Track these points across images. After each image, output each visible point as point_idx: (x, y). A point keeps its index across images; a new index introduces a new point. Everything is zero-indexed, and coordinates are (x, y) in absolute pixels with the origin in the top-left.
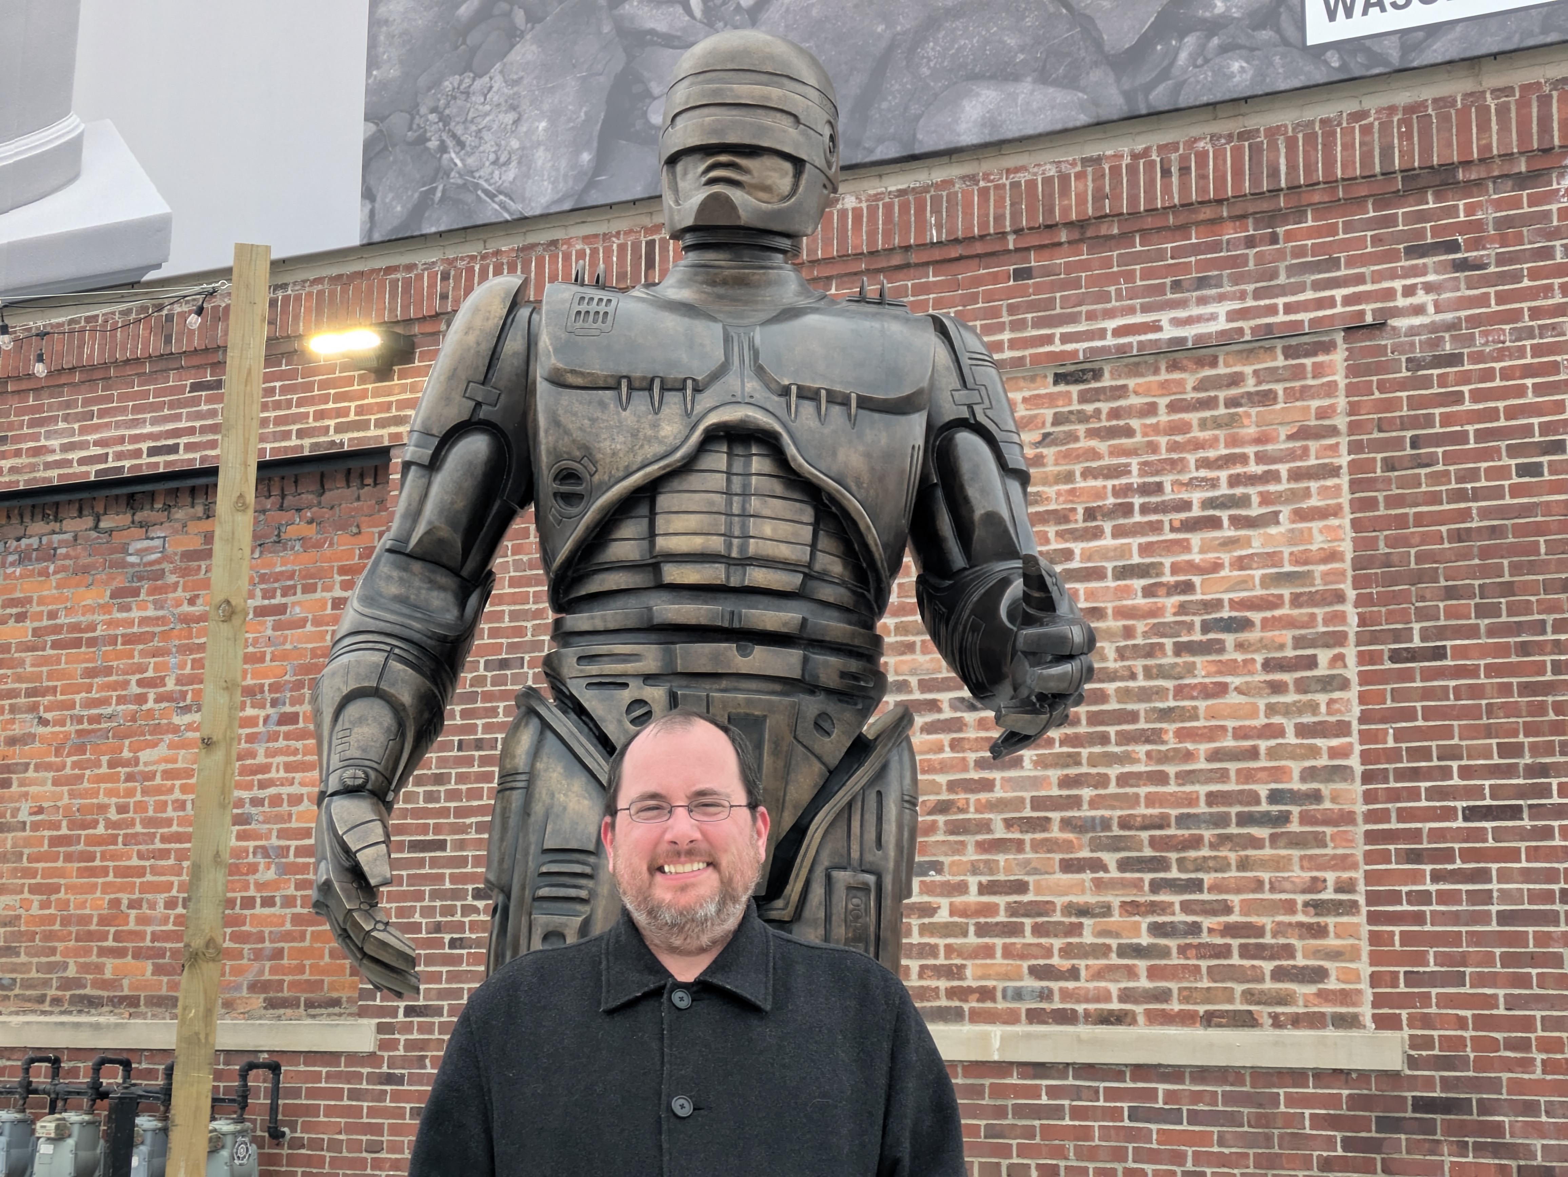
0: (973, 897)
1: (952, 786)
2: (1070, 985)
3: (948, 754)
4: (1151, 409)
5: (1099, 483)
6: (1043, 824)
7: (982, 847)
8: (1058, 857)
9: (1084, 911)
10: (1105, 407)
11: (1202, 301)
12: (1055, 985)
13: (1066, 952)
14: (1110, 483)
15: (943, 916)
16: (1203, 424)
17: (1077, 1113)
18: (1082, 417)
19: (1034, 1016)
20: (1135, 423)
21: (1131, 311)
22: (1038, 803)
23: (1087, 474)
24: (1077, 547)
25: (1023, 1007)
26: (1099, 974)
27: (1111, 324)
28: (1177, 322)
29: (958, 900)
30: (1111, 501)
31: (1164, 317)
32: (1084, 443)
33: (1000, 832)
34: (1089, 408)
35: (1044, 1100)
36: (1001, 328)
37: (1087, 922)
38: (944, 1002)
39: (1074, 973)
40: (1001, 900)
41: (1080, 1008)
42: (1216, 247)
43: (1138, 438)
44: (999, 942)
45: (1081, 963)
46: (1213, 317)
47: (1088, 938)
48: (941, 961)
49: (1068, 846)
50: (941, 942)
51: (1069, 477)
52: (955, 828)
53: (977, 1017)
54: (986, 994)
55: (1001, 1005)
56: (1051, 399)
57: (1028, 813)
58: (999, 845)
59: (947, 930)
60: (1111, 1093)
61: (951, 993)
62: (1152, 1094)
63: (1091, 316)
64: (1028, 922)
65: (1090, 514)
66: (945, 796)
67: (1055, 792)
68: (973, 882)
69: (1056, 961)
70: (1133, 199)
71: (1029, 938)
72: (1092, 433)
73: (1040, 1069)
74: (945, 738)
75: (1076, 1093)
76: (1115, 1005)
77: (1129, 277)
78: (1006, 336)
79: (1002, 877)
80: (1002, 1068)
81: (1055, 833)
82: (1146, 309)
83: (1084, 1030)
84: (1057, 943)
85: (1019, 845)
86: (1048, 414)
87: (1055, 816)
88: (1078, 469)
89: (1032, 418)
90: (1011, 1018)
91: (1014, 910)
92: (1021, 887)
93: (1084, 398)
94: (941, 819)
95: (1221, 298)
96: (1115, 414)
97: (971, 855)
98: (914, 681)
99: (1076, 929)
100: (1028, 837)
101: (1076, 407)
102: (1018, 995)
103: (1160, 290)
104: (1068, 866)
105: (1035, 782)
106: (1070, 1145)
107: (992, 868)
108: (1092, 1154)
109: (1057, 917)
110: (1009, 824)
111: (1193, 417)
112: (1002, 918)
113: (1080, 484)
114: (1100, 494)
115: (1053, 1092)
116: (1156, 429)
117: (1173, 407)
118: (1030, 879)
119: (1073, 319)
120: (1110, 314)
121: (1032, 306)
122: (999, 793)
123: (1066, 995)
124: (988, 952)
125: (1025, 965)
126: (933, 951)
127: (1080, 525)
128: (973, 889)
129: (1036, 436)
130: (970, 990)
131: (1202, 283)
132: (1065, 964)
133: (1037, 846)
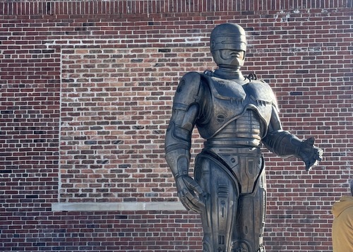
0: (138, 172)
1: (133, 147)
2: (162, 193)
3: (132, 139)
4: (182, 60)
5: (170, 77)
6: (156, 156)
7: (140, 161)
8: (159, 164)
9: (165, 176)
10: (171, 58)
11: (195, 35)
12: (158, 193)
13: (161, 185)
14: (172, 77)
15: (131, 177)
16: (195, 65)
17: (163, 221)
18: (166, 60)
19: (153, 200)
20: (178, 63)
21: (178, 36)
22: (154, 151)
23: (166, 74)
24: (164, 92)
25: (151, 198)
26: (169, 190)
27: (173, 39)
28: (189, 40)
29: (134, 173)
30: (172, 81)
31: (186, 38)
32: (166, 67)
33: (145, 158)
34: (167, 58)
35: (155, 218)
36: (145, 36)
37: (166, 179)
38: (131, 197)
39: (163, 190)
40: (145, 174)
41: (164, 198)
42: (198, 23)
43: (179, 67)
44: (145, 183)
45: (165, 188)
46: (197, 40)
47: (166, 182)
48: (130, 187)
49: (162, 161)
50: (130, 183)
51: (162, 75)
52: (133, 157)
53: (139, 200)
54: (142, 195)
55: (145, 197)
56: (158, 55)
57: (152, 153)
58: (145, 161)
59: (132, 180)
60: (171, 216)
61: (133, 195)
62: (181, 217)
63: (168, 36)
64: (152, 179)
65: (167, 84)
66: (131, 149)
67: (159, 149)
68: (138, 169)
69: (159, 187)
70: (179, 9)
71: (152, 182)
72: (167, 64)
73: (154, 212)
74: (131, 135)
75: (163, 217)
76: (172, 197)
77: (177, 27)
78: (147, 39)
79: (145, 168)
80: (145, 212)
81: (159, 158)
82: (181, 36)
83: (166, 203)
84: (159, 183)
85: (150, 161)
86: (157, 59)
87: (159, 154)
88: (164, 72)
89: (153, 60)
90: (147, 200)
91: (148, 176)
92: (151, 171)
93: (166, 56)
94: (130, 155)
95: (199, 35)
96: (173, 60)
97: (138, 163)
98: (123, 122)
99: (164, 180)
100: (152, 159)
101: (164, 58)
102: (149, 195)
103: (185, 31)
104: (161, 166)
105: (154, 146)
106: (161, 228)
107: (143, 166)
108: (167, 230)
109: (159, 177)
110: (147, 156)
111: (193, 63)
112: (145, 178)
113: (165, 76)
114: (170, 80)
115: (157, 217)
116: (183, 65)
117: (187, 60)
118: (153, 169)
119: (164, 36)
120: (173, 36)
121: (153, 32)
122: (145, 149)
123: (161, 195)
124: (142, 185)
125: (151, 188)
126: (128, 185)
127: (165, 86)
128: (138, 171)
129: (154, 64)
130: (138, 194)
131: (195, 31)
132: (161, 188)
133: (154, 161)
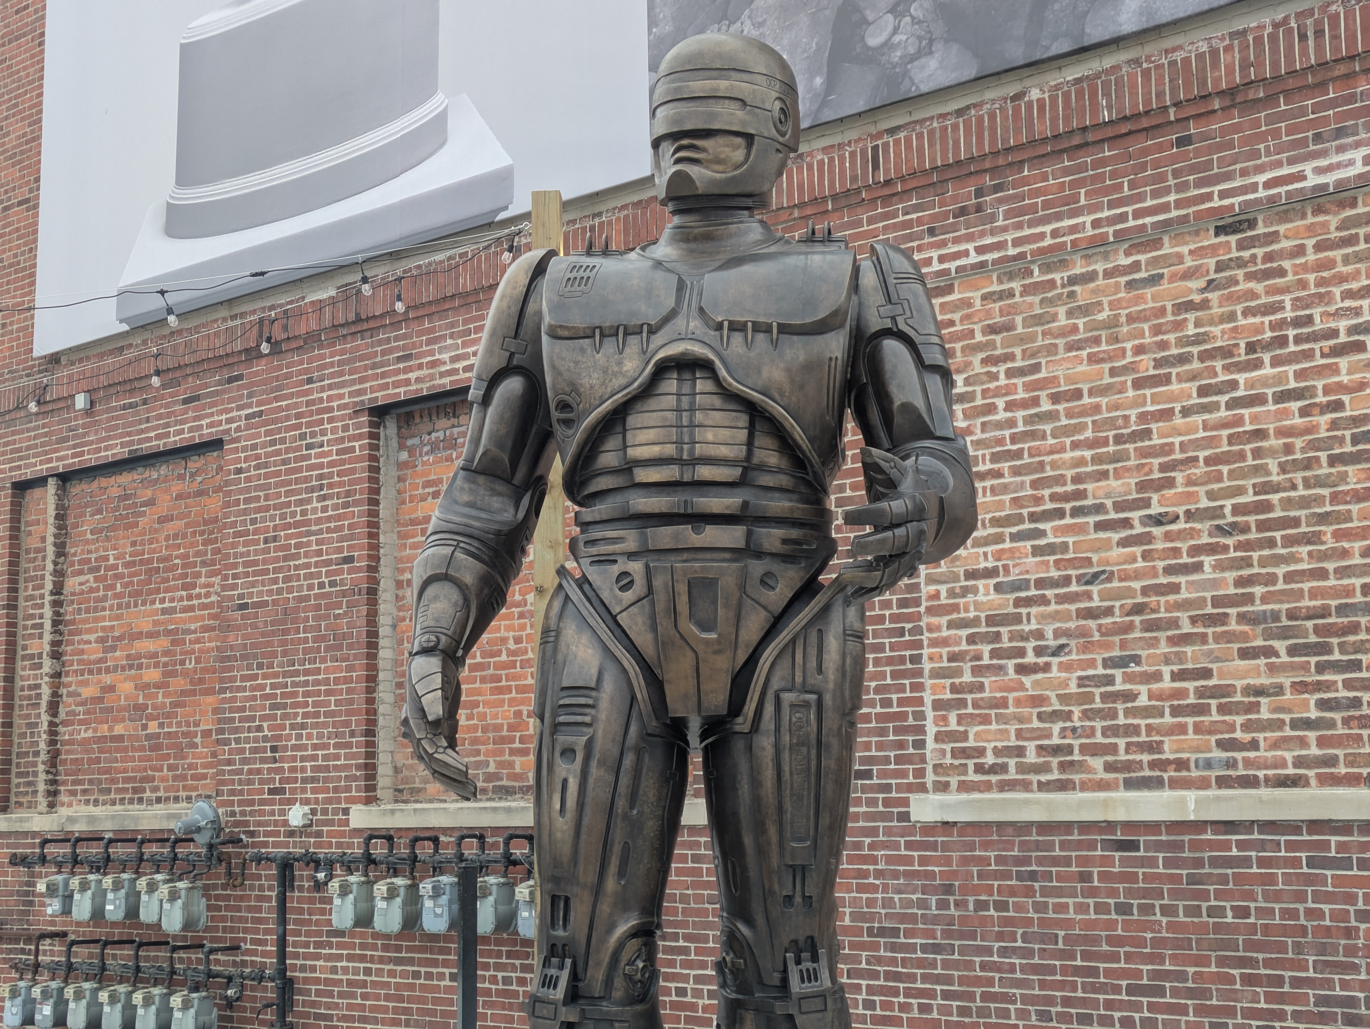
0: (1167, 684)
1: (1145, 591)
2: (1252, 754)
3: (1140, 564)
4: (1300, 251)
5: (1258, 320)
6: (1222, 619)
7: (1172, 641)
8: (1236, 646)
9: (1260, 692)
10: (1259, 252)
11: (1341, 149)
12: (1239, 755)
13: (1247, 727)
14: (1267, 319)
15: (1143, 700)
16: (1346, 260)
17: (1262, 863)
18: (1240, 263)
19: (1223, 782)
20: (1287, 264)
21: (1279, 164)
22: (1217, 601)
23: (1246, 313)
24: (1241, 378)
25: (1213, 774)
26: (1276, 745)
27: (1261, 178)
28: (1319, 171)
29: (1155, 686)
30: (1268, 334)
31: (1307, 167)
32: (1243, 286)
33: (1187, 628)
34: (1246, 254)
35: (1235, 852)
36: (1167, 190)
37: (1263, 700)
38: (1147, 773)
39: (1254, 745)
40: (1190, 685)
41: (1261, 774)
42: (1351, 99)
43: (1290, 277)
44: (1190, 720)
45: (1260, 736)
46: (1351, 163)
47: (1265, 714)
48: (1143, 738)
49: (1244, 637)
50: (1143, 722)
51: (1231, 317)
52: (1150, 626)
53: (1175, 784)
54: (1182, 765)
55: (1195, 773)
56: (1213, 249)
57: (1209, 610)
58: (1186, 639)
59: (1146, 712)
60: (1291, 846)
61: (1153, 765)
62: (1325, 845)
63: (1244, 173)
64: (1214, 703)
65: (1251, 348)
66: (1140, 600)
67: (1232, 591)
68: (1166, 671)
69: (1238, 734)
70: (1275, 64)
71: (1215, 716)
72: (1250, 277)
73: (1230, 826)
74: (1137, 550)
75: (1262, 846)
76: (1291, 771)
77: (1276, 134)
78: (1172, 198)
79: (1190, 666)
80: (1198, 826)
81: (1233, 626)
82: (1292, 161)
83: (1264, 792)
84: (1239, 720)
85: (1203, 638)
86: (1211, 262)
87: (1233, 611)
88: (1239, 308)
89: (1198, 268)
90: (1203, 784)
91: (1201, 693)
92: (1206, 673)
93: (1241, 246)
94: (1137, 619)
95: (1358, 145)
96: (1269, 257)
97: (1164, 648)
98: (1109, 503)
99: (1254, 707)
100: (1210, 631)
101: (1235, 254)
102: (1209, 765)
103: (1303, 143)
104: (1245, 654)
105: (1214, 584)
106: (1258, 889)
107: (1180, 657)
108: (1277, 897)
109: (1238, 698)
110: (1194, 620)
111: (1337, 254)
112: (1192, 700)
113: (1242, 322)
114: (1259, 329)
115: (1241, 845)
116: (1305, 268)
117: (1319, 247)
118: (1214, 666)
119: (1228, 177)
120: (1260, 169)
121: (1193, 169)
122: (1184, 594)
123: (1248, 763)
124: (1182, 729)
125: (1213, 739)
126: (1135, 730)
127: (1243, 358)
128: (1167, 677)
129: (1202, 283)
130: (1168, 762)
131: (1340, 133)
132: (1247, 737)
133: (1218, 638)
